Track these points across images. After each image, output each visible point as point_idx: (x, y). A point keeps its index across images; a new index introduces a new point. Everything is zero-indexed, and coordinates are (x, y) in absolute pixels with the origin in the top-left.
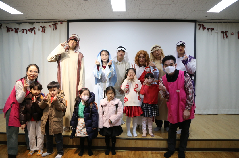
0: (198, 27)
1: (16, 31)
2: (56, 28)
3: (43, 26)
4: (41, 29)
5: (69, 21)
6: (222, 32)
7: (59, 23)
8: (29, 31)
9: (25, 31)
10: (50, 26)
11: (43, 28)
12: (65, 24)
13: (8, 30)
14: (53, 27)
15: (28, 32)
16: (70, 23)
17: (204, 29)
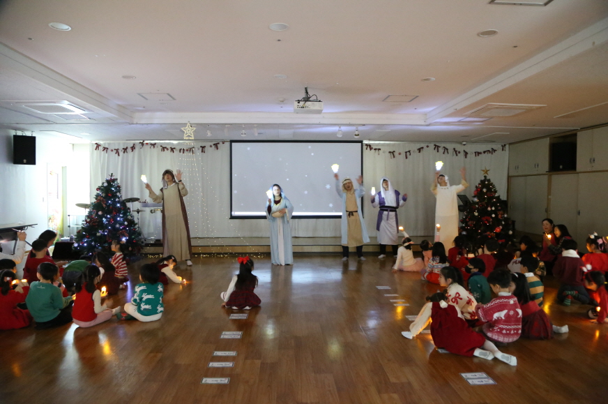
0: (365, 147)
1: (172, 150)
2: (217, 149)
3: (203, 146)
4: (201, 149)
5: (232, 141)
6: (390, 152)
7: (221, 143)
8: (187, 150)
9: (182, 151)
10: (211, 146)
11: (203, 147)
12: (227, 144)
13: (164, 149)
14: (213, 147)
15: (185, 151)
16: (233, 144)
17: (371, 149)
